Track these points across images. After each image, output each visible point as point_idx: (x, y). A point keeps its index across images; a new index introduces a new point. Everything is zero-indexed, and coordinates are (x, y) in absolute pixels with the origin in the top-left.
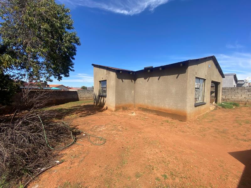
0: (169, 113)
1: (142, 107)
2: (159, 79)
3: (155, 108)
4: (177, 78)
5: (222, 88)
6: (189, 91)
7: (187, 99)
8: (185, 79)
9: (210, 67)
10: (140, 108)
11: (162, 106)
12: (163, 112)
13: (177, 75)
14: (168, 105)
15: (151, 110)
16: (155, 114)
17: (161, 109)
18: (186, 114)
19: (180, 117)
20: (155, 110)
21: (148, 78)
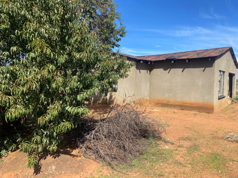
0: (195, 107)
1: (161, 102)
2: (183, 71)
3: (177, 103)
4: (204, 71)
5: (236, 80)
6: (215, 85)
7: (213, 92)
8: (212, 72)
9: (228, 59)
10: (158, 104)
11: (188, 99)
12: (189, 106)
13: (204, 68)
14: (194, 98)
15: (174, 105)
16: (178, 108)
17: (186, 103)
18: (213, 106)
19: (207, 109)
20: (178, 104)
21: (169, 69)
